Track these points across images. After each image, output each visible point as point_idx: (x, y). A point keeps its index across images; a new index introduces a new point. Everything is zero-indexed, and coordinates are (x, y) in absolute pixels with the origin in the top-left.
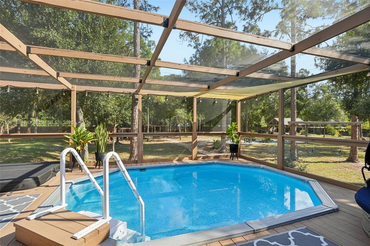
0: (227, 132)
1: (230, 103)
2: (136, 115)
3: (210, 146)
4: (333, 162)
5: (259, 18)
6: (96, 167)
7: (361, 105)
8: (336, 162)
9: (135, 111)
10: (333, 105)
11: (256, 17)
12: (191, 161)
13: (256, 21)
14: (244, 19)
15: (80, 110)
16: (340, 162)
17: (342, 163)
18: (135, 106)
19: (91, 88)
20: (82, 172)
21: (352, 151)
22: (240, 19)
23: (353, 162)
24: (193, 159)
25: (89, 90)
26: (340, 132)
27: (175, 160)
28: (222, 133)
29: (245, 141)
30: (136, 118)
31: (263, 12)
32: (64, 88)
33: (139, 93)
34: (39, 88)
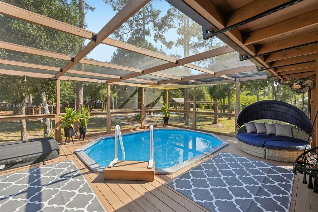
0: (162, 109)
1: (163, 91)
2: (82, 96)
3: (131, 119)
4: (207, 125)
5: (165, 31)
6: (79, 140)
7: (218, 92)
8: (208, 125)
9: (81, 93)
10: (202, 91)
11: (163, 30)
12: (141, 129)
13: (163, 32)
14: (156, 30)
15: (44, 93)
16: (210, 124)
17: (211, 125)
18: (80, 89)
19: (72, 78)
20: (73, 143)
21: (215, 118)
22: (154, 29)
23: (216, 124)
24: (142, 128)
25: (71, 79)
26: (205, 106)
27: (131, 130)
28: (159, 110)
29: (154, 114)
30: (82, 99)
31: (167, 28)
32: (50, 78)
33: (109, 84)
34: (26, 76)
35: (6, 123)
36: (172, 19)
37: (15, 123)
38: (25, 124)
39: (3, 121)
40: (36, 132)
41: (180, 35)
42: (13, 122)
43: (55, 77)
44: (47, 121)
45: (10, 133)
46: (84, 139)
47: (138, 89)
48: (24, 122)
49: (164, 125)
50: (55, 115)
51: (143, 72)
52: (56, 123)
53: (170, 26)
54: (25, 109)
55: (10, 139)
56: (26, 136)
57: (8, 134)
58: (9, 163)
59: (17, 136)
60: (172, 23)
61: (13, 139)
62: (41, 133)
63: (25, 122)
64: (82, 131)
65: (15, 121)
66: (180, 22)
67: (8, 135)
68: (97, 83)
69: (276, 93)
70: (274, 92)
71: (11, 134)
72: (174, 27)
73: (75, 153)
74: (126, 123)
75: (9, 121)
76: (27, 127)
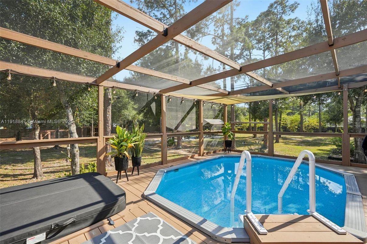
1: (221, 107)
2: (110, 116)
5: (199, 39)
9: (109, 112)
11: (196, 38)
15: (70, 109)
18: (108, 106)
20: (128, 180)
24: (201, 155)
27: (189, 158)
29: (185, 138)
30: (110, 119)
31: (201, 35)
32: (89, 82)
33: (163, 94)
34: (56, 78)
35: (8, 152)
36: (206, 25)
37: (19, 151)
38: (39, 153)
39: (4, 150)
40: (49, 162)
41: (215, 45)
42: (16, 151)
43: (96, 81)
44: (75, 148)
45: (16, 165)
46: (138, 172)
47: (195, 103)
48: (37, 149)
49: (224, 150)
50: (97, 139)
51: (191, 83)
52: (98, 151)
53: (204, 34)
54: (38, 132)
55: (17, 172)
56: (40, 169)
57: (13, 166)
58: (53, 228)
59: (26, 169)
60: (206, 30)
61: (22, 172)
62: (56, 164)
63: (39, 150)
64: (136, 162)
65: (20, 150)
66: (215, 29)
67: (14, 168)
68: (148, 92)
69: (355, 109)
70: (353, 107)
71: (18, 166)
72: (209, 34)
73: (145, 198)
74: (157, 149)
75: (12, 149)
76: (41, 157)
